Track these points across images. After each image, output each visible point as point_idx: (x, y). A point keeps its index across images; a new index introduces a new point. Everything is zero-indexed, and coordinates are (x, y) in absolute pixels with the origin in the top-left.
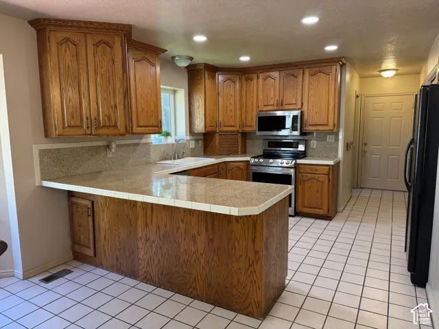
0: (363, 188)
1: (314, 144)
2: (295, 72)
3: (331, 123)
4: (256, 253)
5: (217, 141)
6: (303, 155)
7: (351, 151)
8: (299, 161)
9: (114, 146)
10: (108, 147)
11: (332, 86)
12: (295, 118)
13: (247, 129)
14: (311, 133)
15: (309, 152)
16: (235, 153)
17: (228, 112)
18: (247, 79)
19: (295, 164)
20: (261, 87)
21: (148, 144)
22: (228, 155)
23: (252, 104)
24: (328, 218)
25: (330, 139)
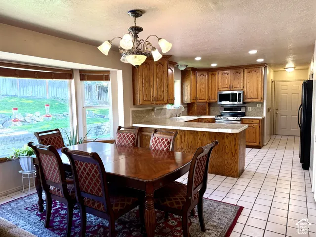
0: (277, 135)
1: (250, 108)
2: (239, 70)
3: (259, 97)
4: (236, 150)
5: (195, 108)
6: (244, 114)
7: (269, 113)
8: (243, 117)
9: (155, 109)
10: (153, 110)
11: (260, 78)
12: (240, 94)
13: (212, 101)
14: (248, 103)
15: (247, 113)
16: (205, 114)
17: (202, 91)
18: (212, 74)
19: (241, 119)
20: (220, 78)
21: (166, 109)
22: (201, 115)
23: (215, 87)
24: (259, 147)
25: (259, 106)
